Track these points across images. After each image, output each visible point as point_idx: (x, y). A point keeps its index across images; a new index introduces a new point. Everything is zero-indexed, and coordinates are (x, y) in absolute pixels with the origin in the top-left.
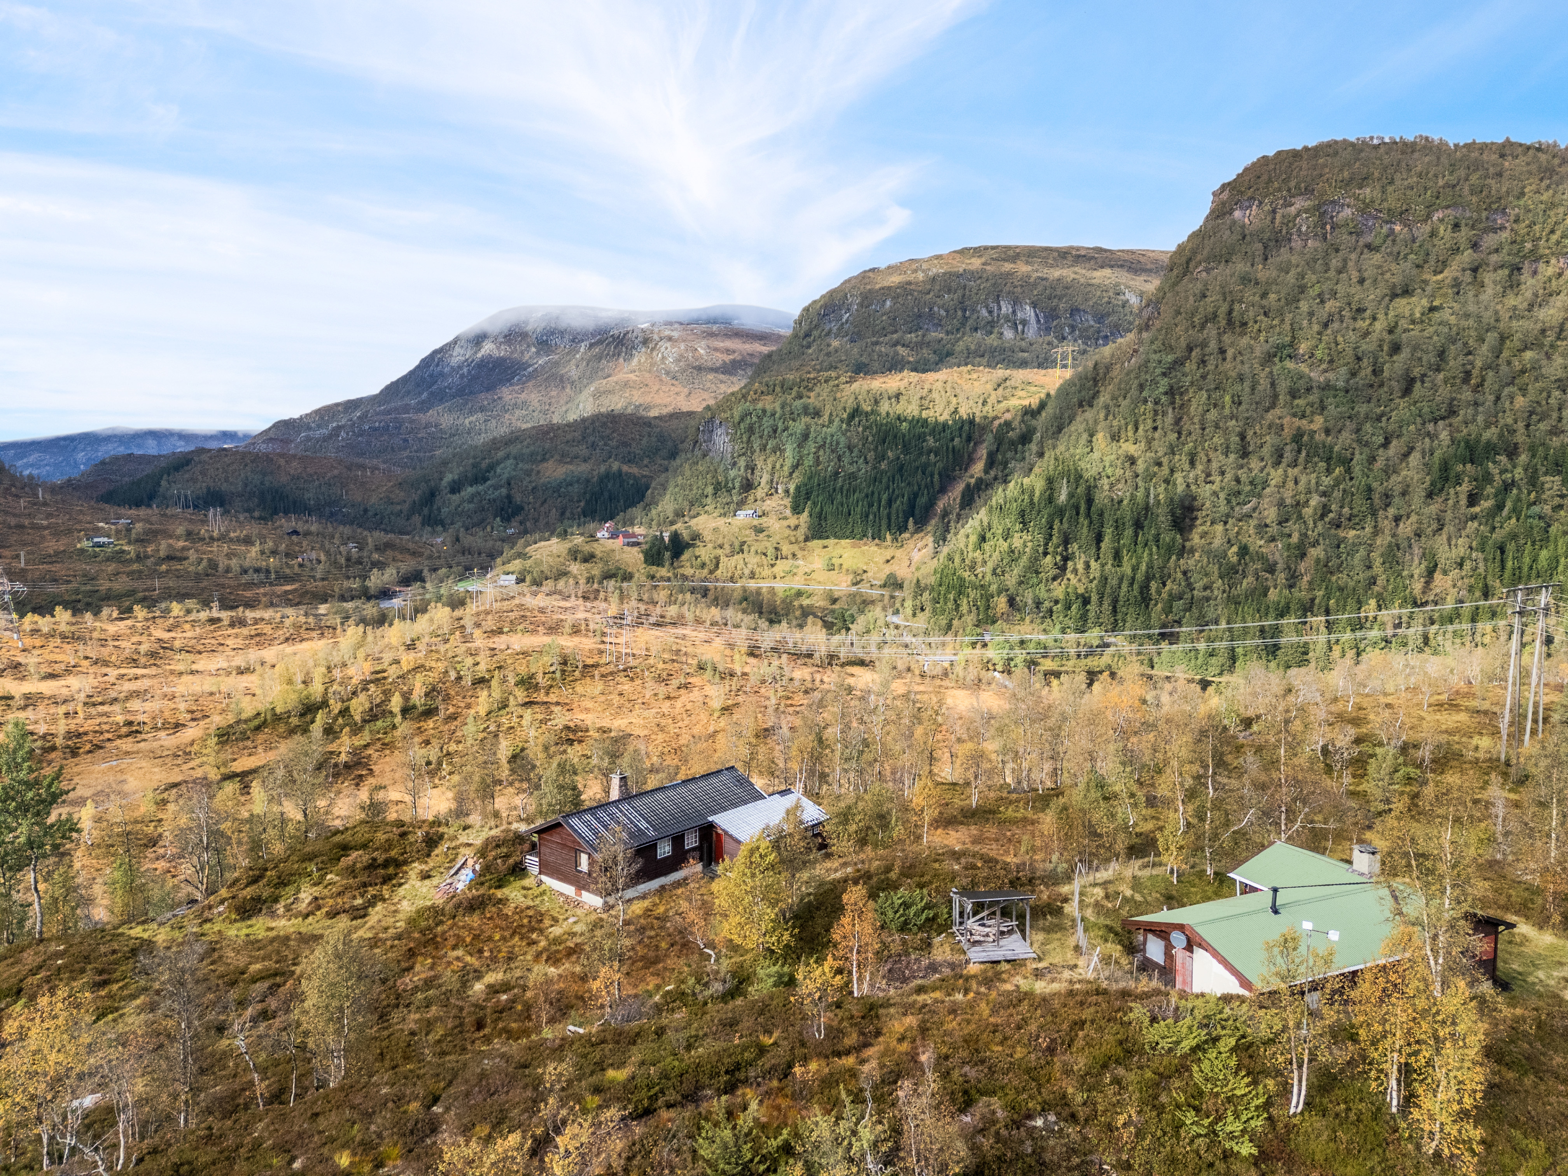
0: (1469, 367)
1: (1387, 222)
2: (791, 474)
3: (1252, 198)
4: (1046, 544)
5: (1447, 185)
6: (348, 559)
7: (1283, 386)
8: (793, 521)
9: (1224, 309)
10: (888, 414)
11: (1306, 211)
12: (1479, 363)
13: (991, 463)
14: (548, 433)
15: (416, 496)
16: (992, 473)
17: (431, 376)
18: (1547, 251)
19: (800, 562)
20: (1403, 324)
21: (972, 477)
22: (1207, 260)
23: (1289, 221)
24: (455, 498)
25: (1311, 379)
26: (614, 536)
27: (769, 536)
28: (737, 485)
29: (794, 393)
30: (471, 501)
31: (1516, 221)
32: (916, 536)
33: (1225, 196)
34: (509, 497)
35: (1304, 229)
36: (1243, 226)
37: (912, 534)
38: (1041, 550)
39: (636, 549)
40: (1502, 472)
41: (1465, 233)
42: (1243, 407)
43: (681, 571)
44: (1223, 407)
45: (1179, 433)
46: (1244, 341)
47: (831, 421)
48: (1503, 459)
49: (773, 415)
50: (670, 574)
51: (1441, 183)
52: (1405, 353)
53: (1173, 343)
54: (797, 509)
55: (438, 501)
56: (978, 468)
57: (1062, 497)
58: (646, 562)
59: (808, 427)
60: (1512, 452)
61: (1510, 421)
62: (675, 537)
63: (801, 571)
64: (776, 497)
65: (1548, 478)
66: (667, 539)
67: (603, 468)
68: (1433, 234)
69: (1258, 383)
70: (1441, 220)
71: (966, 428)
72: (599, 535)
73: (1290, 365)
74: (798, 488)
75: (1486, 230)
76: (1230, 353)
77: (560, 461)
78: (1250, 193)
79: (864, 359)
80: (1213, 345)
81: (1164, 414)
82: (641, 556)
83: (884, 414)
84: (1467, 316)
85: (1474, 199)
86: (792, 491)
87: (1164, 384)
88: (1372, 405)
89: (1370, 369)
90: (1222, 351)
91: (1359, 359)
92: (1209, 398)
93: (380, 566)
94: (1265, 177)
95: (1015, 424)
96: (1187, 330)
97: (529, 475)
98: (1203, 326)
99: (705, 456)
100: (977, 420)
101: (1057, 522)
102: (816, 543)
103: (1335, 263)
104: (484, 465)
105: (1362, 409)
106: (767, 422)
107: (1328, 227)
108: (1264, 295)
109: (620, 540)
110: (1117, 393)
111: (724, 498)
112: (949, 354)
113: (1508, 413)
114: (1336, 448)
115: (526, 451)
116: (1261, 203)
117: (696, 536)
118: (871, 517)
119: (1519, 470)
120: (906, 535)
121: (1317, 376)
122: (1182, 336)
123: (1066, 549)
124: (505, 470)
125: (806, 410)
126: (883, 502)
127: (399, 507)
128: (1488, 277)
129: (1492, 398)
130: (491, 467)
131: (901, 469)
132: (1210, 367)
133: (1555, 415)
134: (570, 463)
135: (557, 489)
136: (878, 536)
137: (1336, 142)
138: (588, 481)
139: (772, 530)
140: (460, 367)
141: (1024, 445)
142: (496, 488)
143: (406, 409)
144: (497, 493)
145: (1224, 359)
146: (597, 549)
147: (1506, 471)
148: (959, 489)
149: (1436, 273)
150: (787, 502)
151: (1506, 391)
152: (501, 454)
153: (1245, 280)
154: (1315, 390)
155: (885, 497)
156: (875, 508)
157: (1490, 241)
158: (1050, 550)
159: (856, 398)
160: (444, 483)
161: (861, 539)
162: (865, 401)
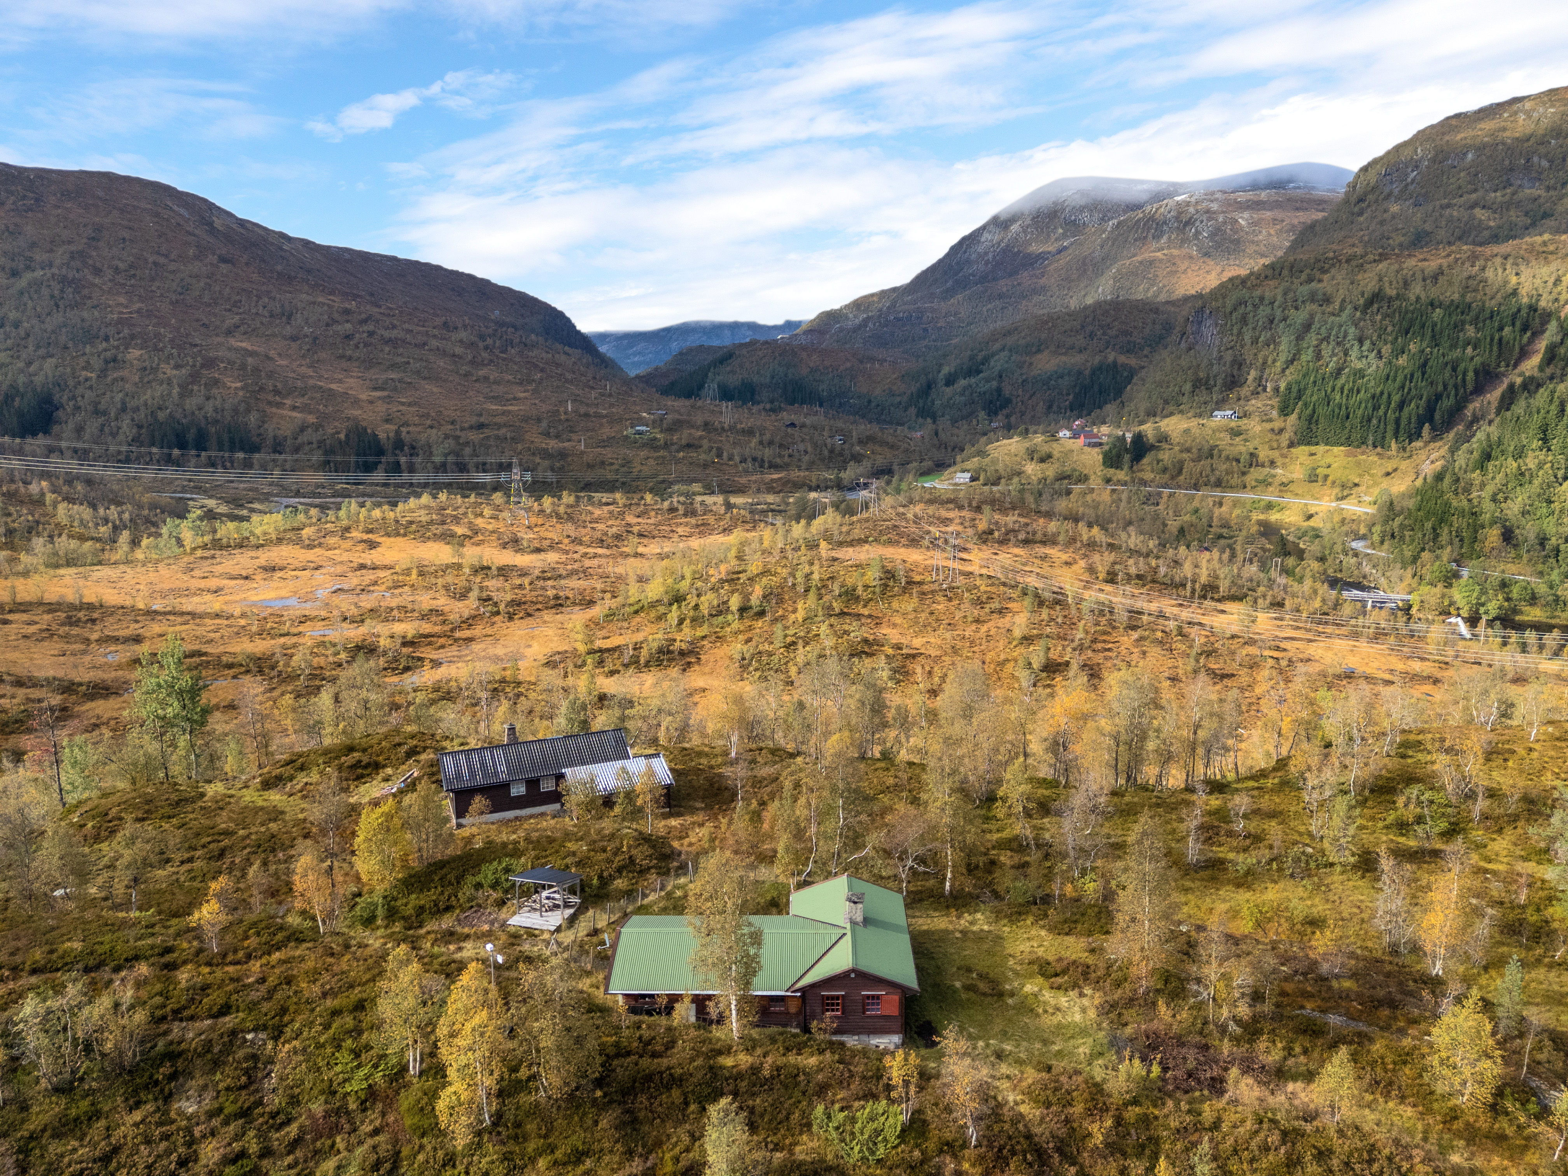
2: (1283, 371)
6: (832, 451)
8: (1277, 425)
10: (1418, 298)
13: (1549, 359)
14: (1047, 322)
15: (914, 388)
16: (1549, 371)
17: (958, 263)
19: (1279, 471)
21: (1520, 374)
24: (949, 390)
26: (1075, 436)
27: (1246, 440)
28: (1219, 382)
29: (1304, 276)
30: (962, 394)
32: (1432, 445)
34: (999, 390)
37: (1427, 443)
39: (1097, 450)
43: (1139, 475)
47: (1342, 309)
49: (1272, 303)
50: (1127, 478)
54: (1285, 411)
55: (933, 394)
56: (1531, 365)
58: (1104, 463)
59: (1312, 316)
62: (1139, 438)
63: (1277, 481)
64: (1263, 396)
66: (1129, 440)
67: (1097, 359)
71: (1524, 312)
72: (1061, 434)
74: (1289, 388)
77: (1055, 352)
79: (1428, 227)
82: (1101, 457)
83: (1413, 298)
86: (1282, 389)
93: (857, 458)
97: (1021, 368)
99: (1188, 349)
100: (1543, 304)
102: (1303, 449)
104: (979, 358)
106: (1264, 312)
109: (1081, 441)
111: (1203, 396)
112: (1546, 215)
115: (1022, 342)
117: (1163, 438)
118: (1374, 421)
120: (1418, 444)
124: (998, 363)
125: (1313, 297)
126: (1393, 405)
127: (898, 399)
130: (986, 360)
131: (1424, 365)
134: (1065, 354)
135: (1047, 382)
136: (1380, 443)
138: (1080, 373)
139: (1251, 433)
140: (986, 253)
142: (987, 380)
143: (931, 298)
144: (988, 386)
146: (1056, 449)
148: (1499, 389)
150: (1275, 402)
152: (997, 346)
155: (1396, 398)
156: (1381, 412)
159: (1380, 280)
160: (941, 375)
161: (1358, 447)
162: (1391, 283)
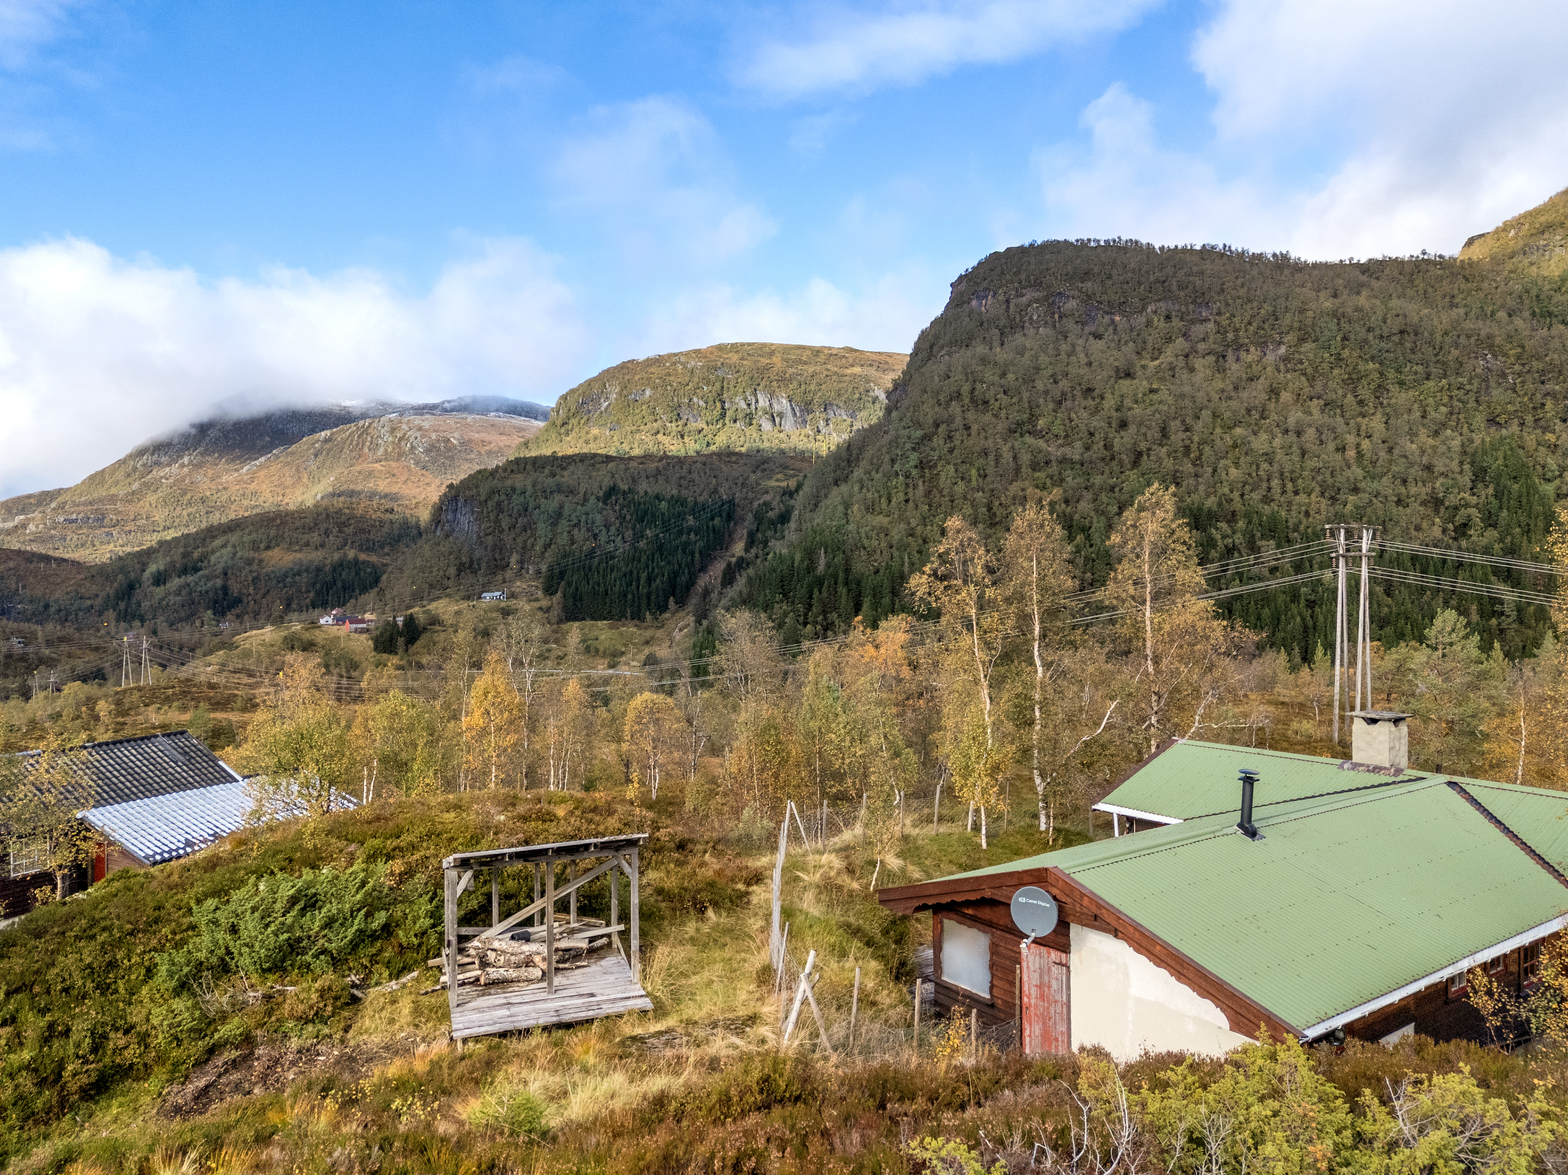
0: (1187, 442)
1: (1108, 313)
2: (543, 553)
3: (987, 289)
4: (806, 615)
5: (1157, 281)
7: (1025, 458)
8: (545, 603)
9: (966, 388)
10: (646, 493)
11: (1037, 301)
12: (1196, 439)
13: (751, 543)
14: (274, 519)
15: (110, 590)
16: (753, 551)
18: (1247, 341)
19: (553, 646)
20: (1128, 402)
21: (733, 556)
22: (950, 344)
23: (1022, 310)
24: (160, 591)
25: (1049, 453)
26: (340, 622)
27: (518, 618)
28: (483, 565)
29: (547, 471)
30: (178, 593)
31: (1219, 313)
32: (677, 615)
33: (962, 287)
34: (225, 588)
35: (1035, 318)
36: (980, 314)
37: (673, 614)
38: (801, 619)
39: (365, 635)
40: (1224, 537)
41: (1176, 323)
42: (989, 479)
43: (416, 658)
44: (970, 481)
45: (930, 506)
46: (988, 417)
47: (586, 500)
48: (1223, 525)
49: (523, 493)
50: (403, 662)
51: (1152, 279)
52: (1132, 429)
53: (921, 419)
54: (549, 591)
55: (138, 594)
56: (739, 548)
57: (821, 568)
59: (561, 505)
60: (1232, 518)
61: (1226, 490)
63: (553, 655)
64: (526, 578)
65: (1264, 543)
66: (400, 624)
67: (336, 556)
68: (1149, 323)
69: (1001, 456)
70: (1155, 312)
71: (726, 507)
72: (322, 621)
73: (1029, 439)
74: (551, 569)
75: (1193, 322)
76: (975, 428)
77: (288, 549)
78: (985, 284)
79: (624, 447)
80: (958, 422)
81: (915, 487)
82: (371, 643)
83: (642, 493)
84: (1182, 396)
85: (1182, 294)
86: (544, 571)
87: (914, 457)
88: (1105, 476)
89: (1102, 443)
90: (967, 428)
91: (1091, 434)
92: (956, 471)
94: (999, 269)
95: (775, 504)
96: (933, 407)
97: (250, 564)
98: (948, 405)
99: (447, 536)
100: (737, 500)
101: (816, 591)
102: (571, 625)
103: (1064, 347)
104: (196, 555)
105: (1098, 480)
106: (517, 500)
107: (1056, 316)
108: (1003, 375)
109: (348, 627)
110: (869, 467)
111: (468, 579)
113: (1225, 484)
114: (1076, 517)
115: (246, 539)
116: (995, 293)
117: (435, 621)
118: (629, 596)
119: (1239, 535)
120: (667, 615)
121: (1054, 450)
122: (930, 412)
123: (825, 619)
124: (220, 557)
125: (559, 489)
126: (642, 581)
127: (89, 602)
128: (1199, 363)
129: (1210, 470)
130: (205, 557)
131: (661, 548)
132: (957, 443)
133: (1265, 485)
134: (300, 551)
135: (283, 578)
136: (637, 616)
137: (1058, 242)
138: (319, 570)
139: (521, 612)
141: (783, 524)
142: (208, 578)
143: (113, 499)
144: (209, 584)
145: (969, 435)
146: (319, 637)
147: (1228, 536)
148: (718, 569)
149: (1154, 359)
150: (539, 582)
151: (1223, 462)
152: (217, 542)
153: (984, 361)
154: (1054, 464)
155: (644, 576)
156: (634, 588)
157: (1198, 330)
158: (810, 620)
159: (613, 477)
160: (147, 574)
161: (619, 620)
162: (622, 480)
